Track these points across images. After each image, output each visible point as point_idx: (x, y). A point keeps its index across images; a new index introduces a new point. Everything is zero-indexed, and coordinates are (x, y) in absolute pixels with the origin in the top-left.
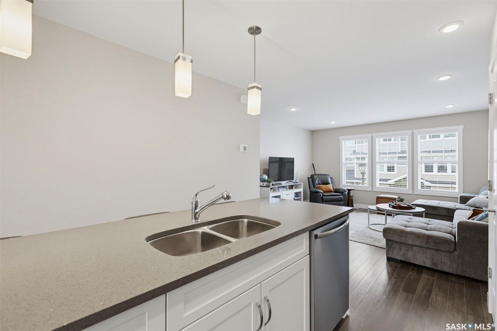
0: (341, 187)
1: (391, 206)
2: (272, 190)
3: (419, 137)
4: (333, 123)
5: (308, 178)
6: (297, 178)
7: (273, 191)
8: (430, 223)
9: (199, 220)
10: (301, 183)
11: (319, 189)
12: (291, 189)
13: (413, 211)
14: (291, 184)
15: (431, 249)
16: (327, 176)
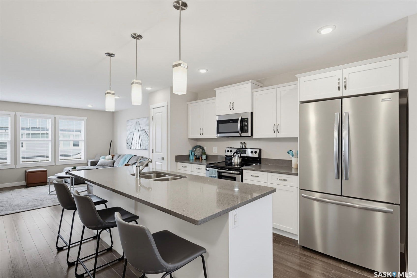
1: (68, 173)
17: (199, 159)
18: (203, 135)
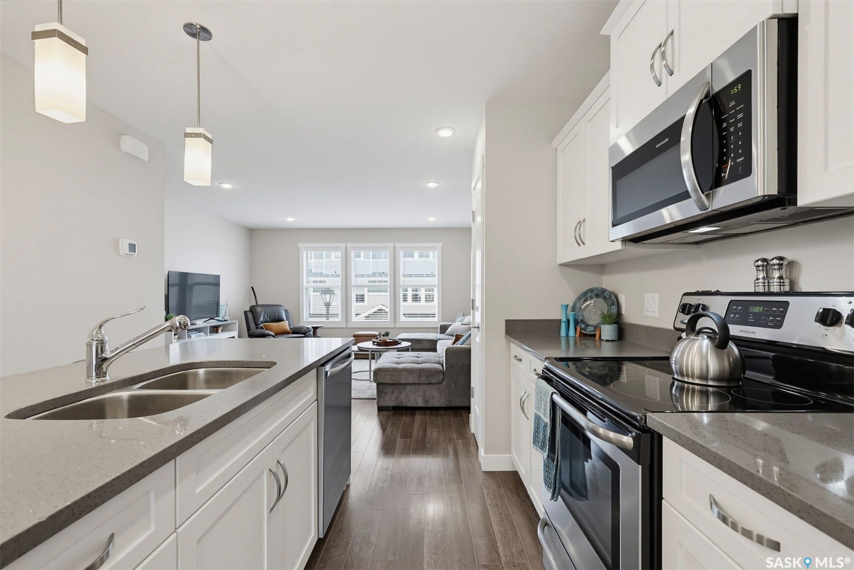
0: (301, 325)
1: (376, 344)
2: (177, 337)
3: (401, 253)
4: (290, 220)
5: (245, 312)
6: (226, 312)
7: (178, 339)
8: (419, 356)
9: (108, 378)
10: (234, 321)
11: (267, 329)
12: (214, 333)
13: (399, 346)
14: (213, 323)
15: (423, 384)
16: (278, 307)
17: (594, 336)
18: (584, 244)
